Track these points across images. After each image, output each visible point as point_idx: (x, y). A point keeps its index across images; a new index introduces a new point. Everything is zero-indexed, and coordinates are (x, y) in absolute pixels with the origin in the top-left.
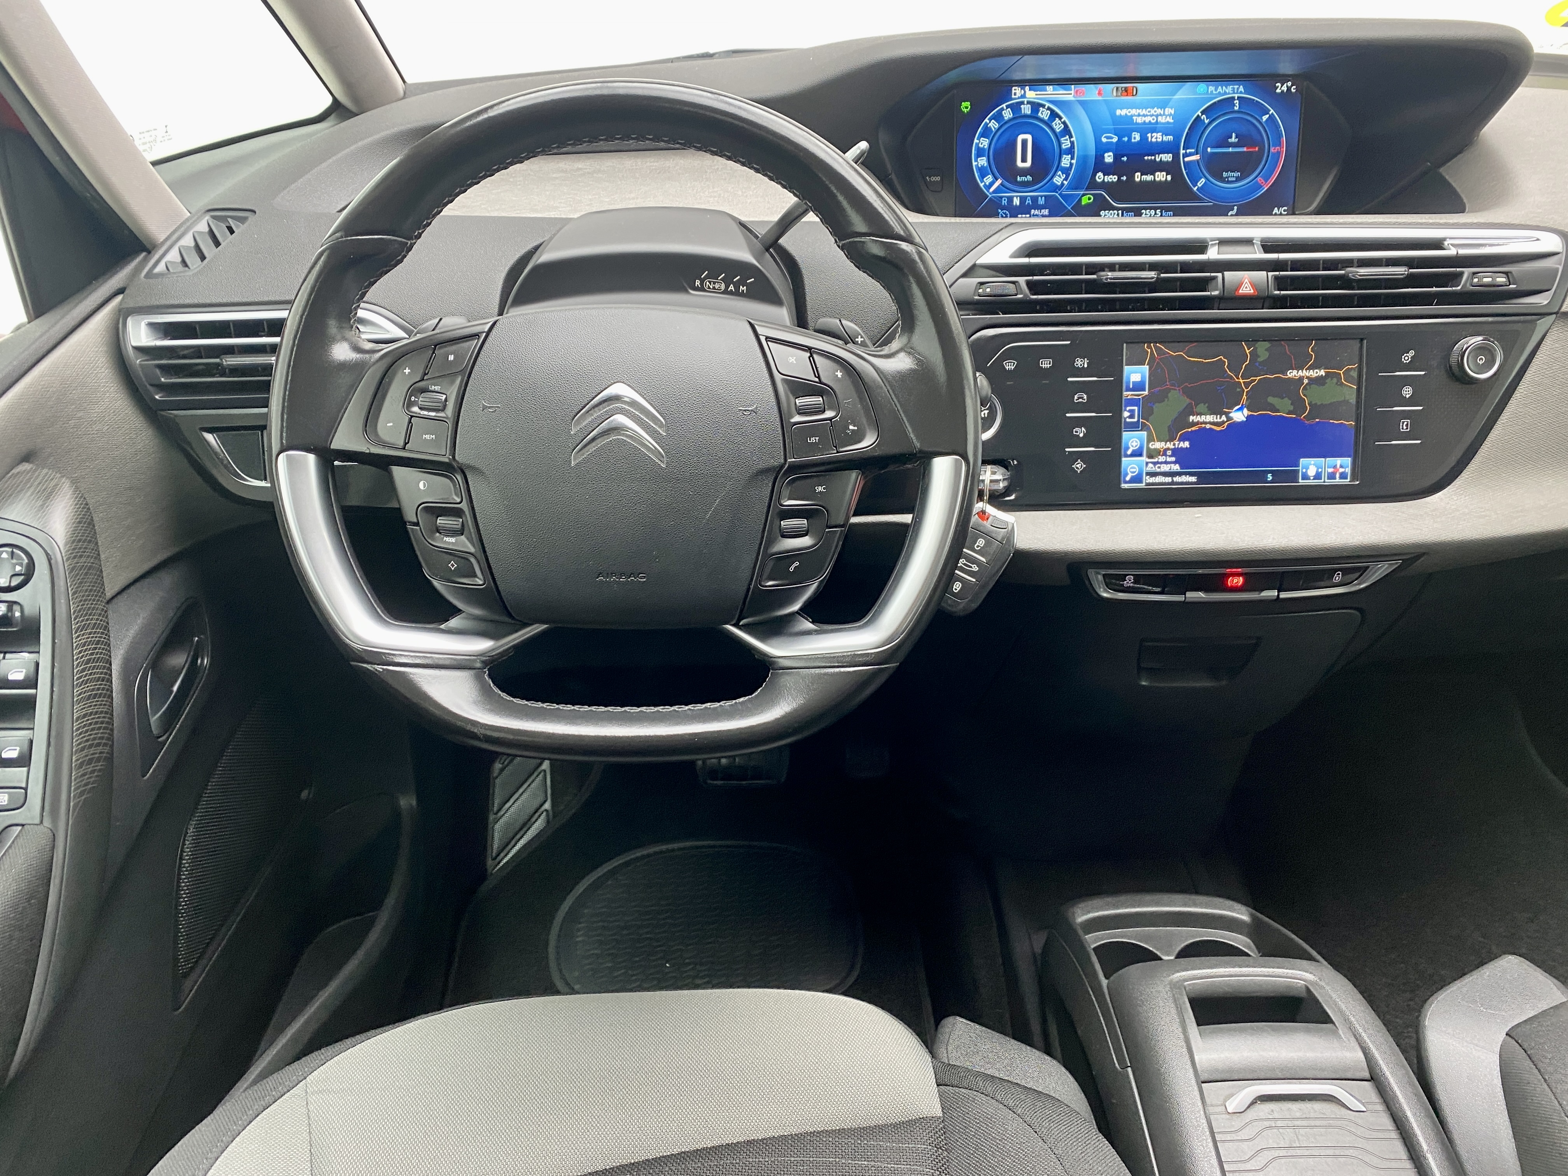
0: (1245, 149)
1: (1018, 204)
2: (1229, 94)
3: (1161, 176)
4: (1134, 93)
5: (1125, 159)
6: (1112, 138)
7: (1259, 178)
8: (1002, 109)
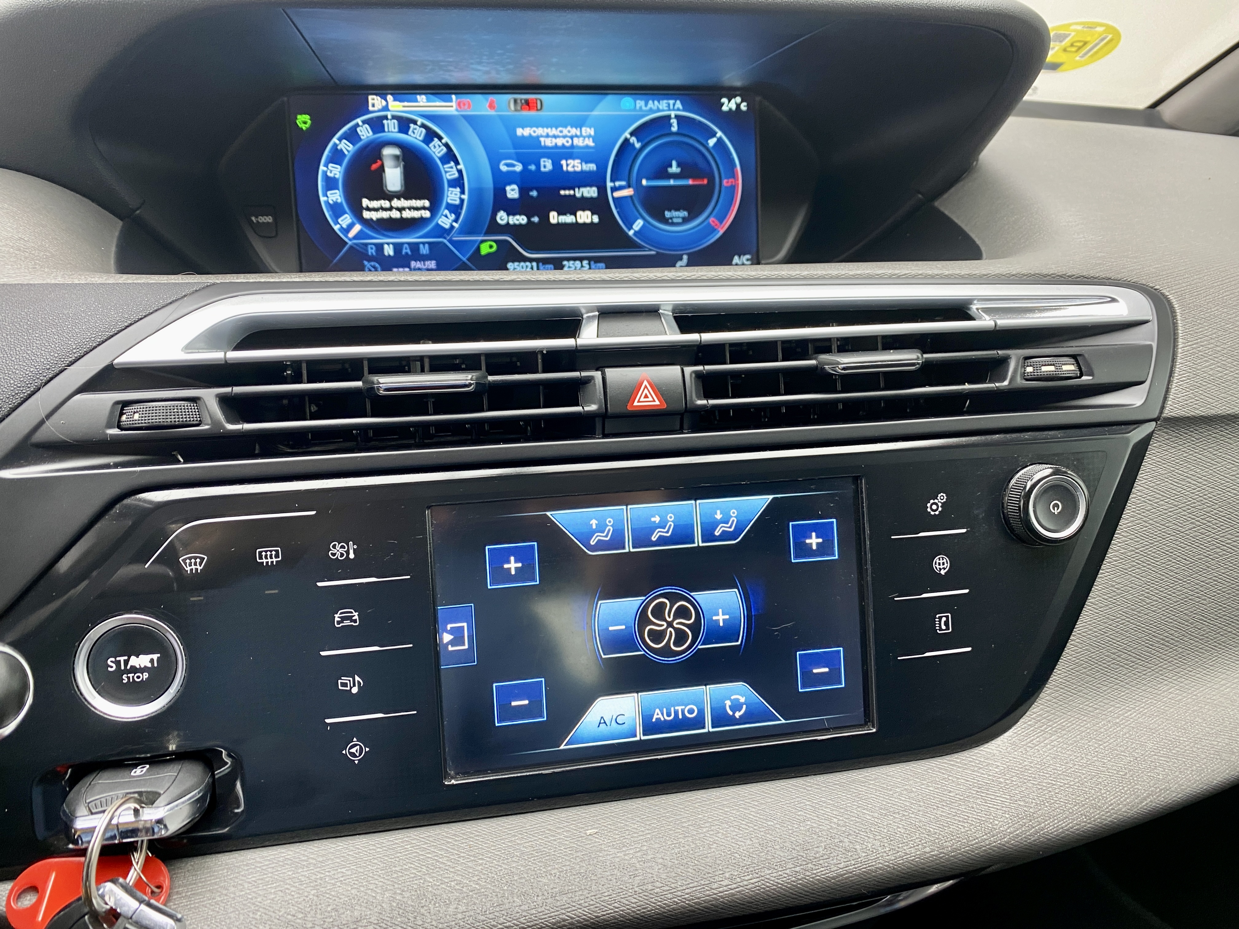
0: (690, 182)
1: (392, 253)
2: (663, 110)
3: (585, 217)
4: (539, 107)
5: (534, 193)
6: (513, 166)
7: (711, 219)
8: (357, 125)
